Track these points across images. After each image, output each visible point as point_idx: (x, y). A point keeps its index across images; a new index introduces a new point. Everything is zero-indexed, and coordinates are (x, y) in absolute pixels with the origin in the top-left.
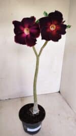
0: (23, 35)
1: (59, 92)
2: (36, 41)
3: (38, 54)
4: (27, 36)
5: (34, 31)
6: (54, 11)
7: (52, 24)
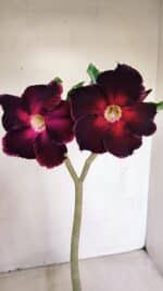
0: (29, 135)
1: (144, 249)
2: (66, 150)
3: (79, 175)
4: (40, 135)
5: (58, 123)
6: (113, 67)
7: (108, 104)
